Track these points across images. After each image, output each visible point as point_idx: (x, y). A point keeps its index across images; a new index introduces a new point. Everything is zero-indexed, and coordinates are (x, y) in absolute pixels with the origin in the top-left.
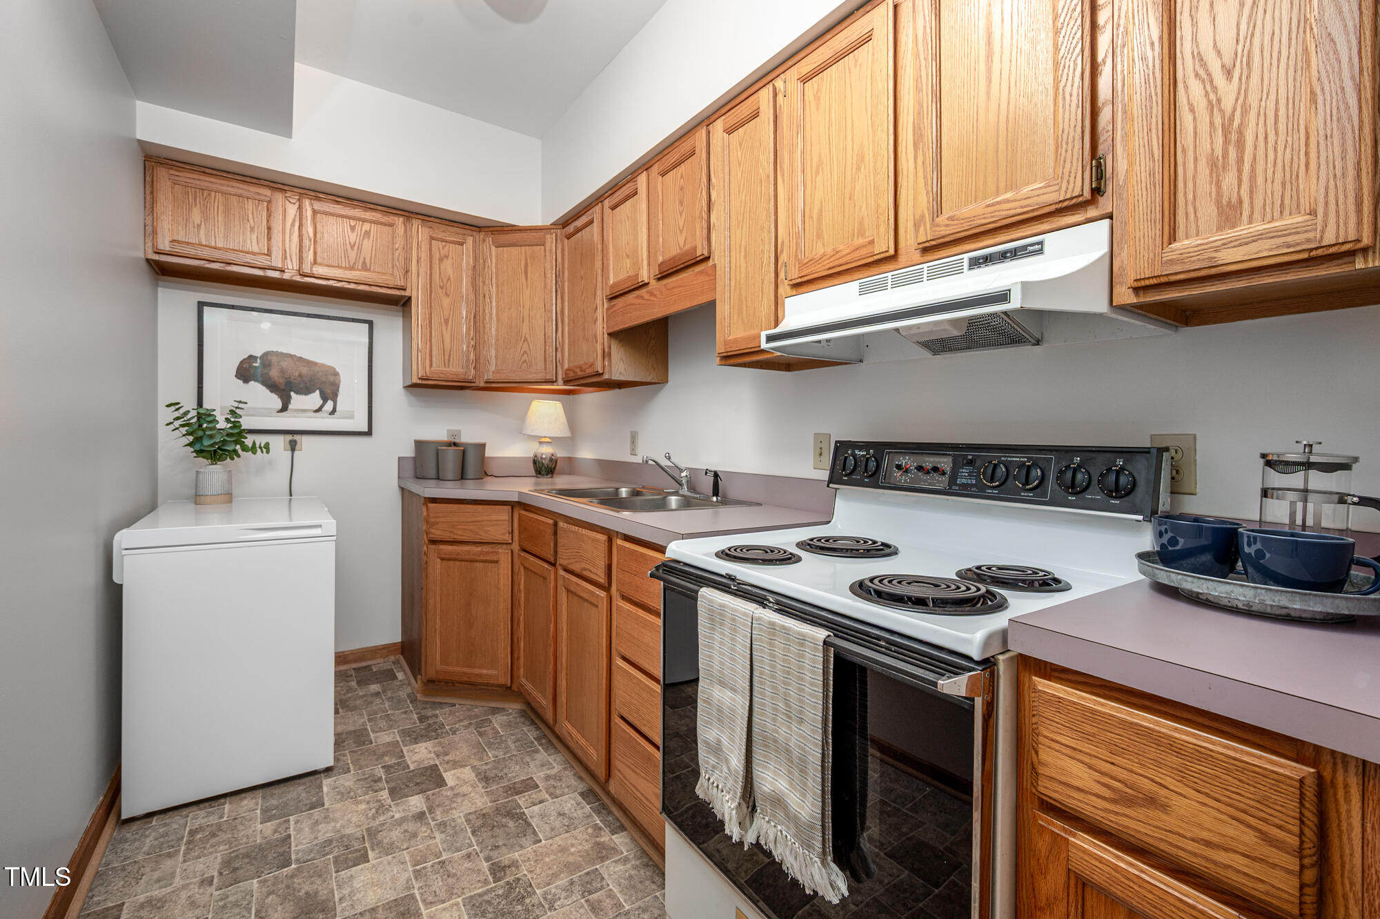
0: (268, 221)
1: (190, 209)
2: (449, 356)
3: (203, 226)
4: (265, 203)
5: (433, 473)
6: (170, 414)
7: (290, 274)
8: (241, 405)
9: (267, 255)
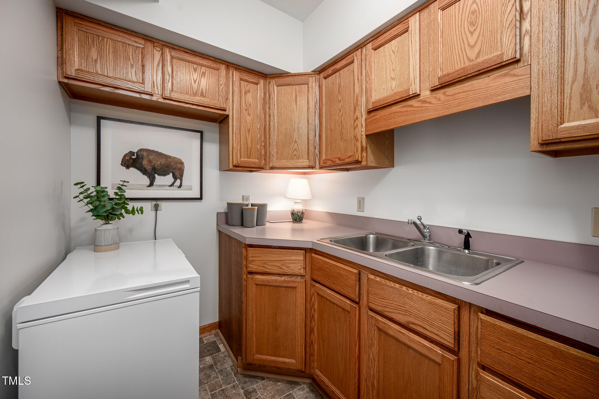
0: (142, 61)
1: (90, 49)
2: (250, 152)
3: (99, 61)
4: (141, 49)
5: (239, 222)
6: (77, 190)
7: (156, 98)
8: (125, 184)
9: (142, 83)
